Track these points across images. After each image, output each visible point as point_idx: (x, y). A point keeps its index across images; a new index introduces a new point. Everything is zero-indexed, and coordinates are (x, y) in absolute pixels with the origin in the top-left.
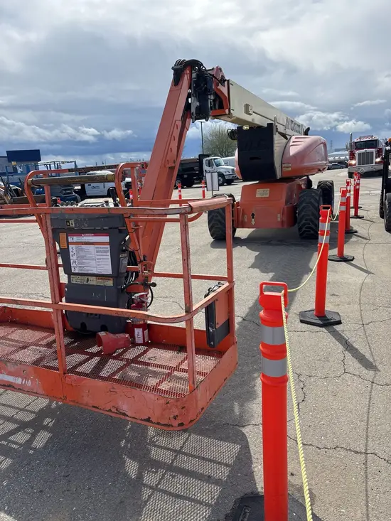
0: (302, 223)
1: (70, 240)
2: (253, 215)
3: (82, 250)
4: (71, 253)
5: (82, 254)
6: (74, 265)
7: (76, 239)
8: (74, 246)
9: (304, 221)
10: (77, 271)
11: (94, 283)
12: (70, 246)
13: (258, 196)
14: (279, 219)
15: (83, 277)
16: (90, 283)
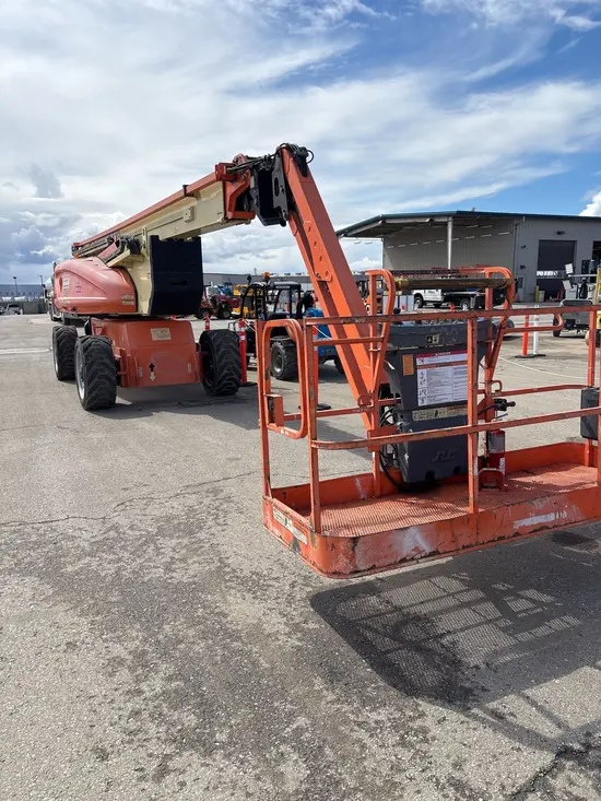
0: (223, 374)
1: (419, 363)
2: (152, 367)
3: (436, 374)
4: (419, 380)
5: (434, 378)
6: (423, 395)
7: (427, 361)
8: (425, 371)
9: (225, 371)
10: (425, 404)
11: (446, 415)
12: (419, 371)
13: (155, 338)
14: (190, 371)
15: (430, 411)
16: (439, 416)
